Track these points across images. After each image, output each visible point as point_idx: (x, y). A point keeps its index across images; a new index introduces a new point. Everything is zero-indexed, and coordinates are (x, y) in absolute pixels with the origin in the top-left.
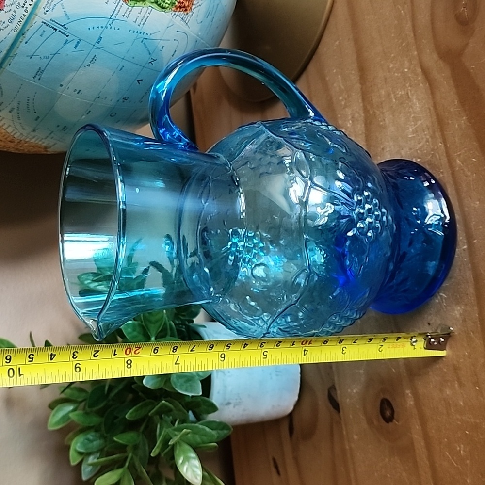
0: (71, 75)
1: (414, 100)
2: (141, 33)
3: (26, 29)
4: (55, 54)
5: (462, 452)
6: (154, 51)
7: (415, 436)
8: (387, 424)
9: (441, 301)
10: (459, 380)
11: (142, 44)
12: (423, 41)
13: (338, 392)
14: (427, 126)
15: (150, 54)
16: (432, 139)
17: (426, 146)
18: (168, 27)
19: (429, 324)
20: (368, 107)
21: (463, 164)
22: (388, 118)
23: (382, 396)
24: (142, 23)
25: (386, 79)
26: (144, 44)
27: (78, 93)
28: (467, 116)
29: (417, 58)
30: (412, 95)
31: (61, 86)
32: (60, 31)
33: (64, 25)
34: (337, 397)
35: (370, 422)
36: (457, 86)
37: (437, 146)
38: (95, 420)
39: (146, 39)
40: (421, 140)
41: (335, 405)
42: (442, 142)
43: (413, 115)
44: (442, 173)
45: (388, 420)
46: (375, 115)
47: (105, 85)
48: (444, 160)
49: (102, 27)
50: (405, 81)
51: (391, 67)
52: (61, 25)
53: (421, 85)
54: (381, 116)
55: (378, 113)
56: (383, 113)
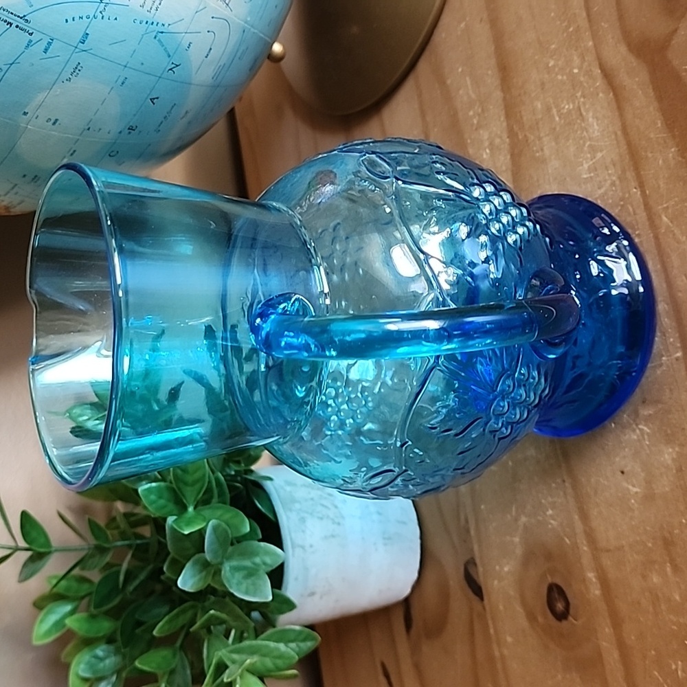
0: (41, 97)
1: (591, 120)
2: (152, 23)
4: (11, 64)
5: (679, 673)
6: (177, 50)
7: (604, 643)
8: (558, 622)
9: (641, 438)
10: (672, 561)
11: (156, 41)
12: (603, 24)
13: (481, 569)
14: (612, 160)
15: (169, 56)
16: (621, 182)
17: (611, 193)
18: (196, 12)
19: (623, 472)
20: (516, 128)
21: (671, 222)
22: (548, 146)
23: (550, 580)
24: (154, 8)
25: (543, 84)
26: (159, 41)
27: (54, 124)
28: (677, 146)
29: (594, 51)
30: (587, 111)
31: (25, 114)
32: (17, 26)
33: (25, 16)
34: (478, 576)
35: (531, 617)
36: (660, 99)
37: (630, 194)
38: (106, 626)
39: (162, 32)
40: (603, 183)
41: (476, 589)
42: (637, 187)
43: (588, 143)
44: (638, 235)
45: (562, 616)
46: (527, 141)
47: (98, 110)
48: (642, 215)
49: (88, 17)
50: (574, 89)
51: (550, 65)
52: (18, 17)
53: (601, 95)
54: (537, 142)
55: (532, 137)
56: (540, 139)
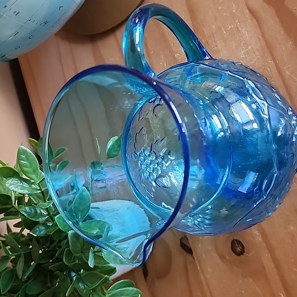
1: (244, 32)
7: (265, 261)
8: (239, 257)
13: (190, 240)
14: (257, 49)
16: (262, 58)
17: (258, 63)
21: (291, 74)
22: (220, 45)
23: (232, 238)
25: (215, 17)
27: (17, 15)
28: (292, 41)
29: (244, 3)
30: (242, 28)
31: (6, 7)
37: (268, 63)
40: (253, 59)
41: (188, 250)
42: (272, 60)
43: (243, 42)
44: (273, 81)
46: (208, 43)
48: (275, 71)
50: (234, 19)
51: (219, 9)
53: (249, 21)
54: (214, 43)
55: (210, 41)
56: (215, 41)
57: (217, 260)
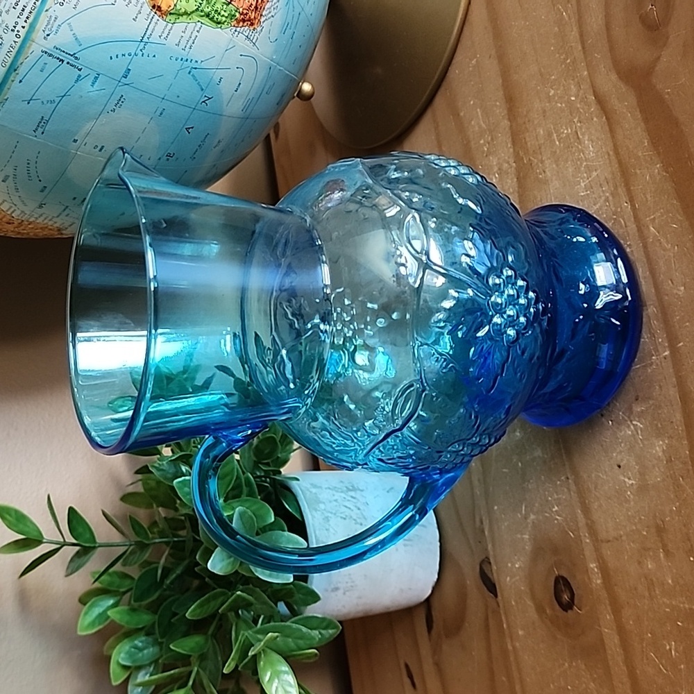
0: (88, 126)
1: (586, 142)
2: (187, 60)
3: (19, 62)
4: (63, 97)
5: (673, 652)
7: (606, 630)
8: (565, 613)
9: (635, 433)
10: (665, 547)
11: (190, 76)
12: (596, 55)
13: (494, 568)
14: (606, 178)
15: (202, 90)
16: (613, 197)
17: (606, 208)
18: (226, 50)
19: (619, 467)
20: (521, 154)
21: (658, 233)
22: (550, 168)
23: (556, 573)
24: (188, 46)
25: (544, 112)
26: (193, 75)
27: (101, 150)
28: (662, 162)
29: (588, 80)
30: (583, 134)
31: (75, 141)
32: (68, 63)
33: (75, 54)
34: (492, 574)
35: (540, 609)
36: (646, 121)
37: (621, 208)
38: (146, 618)
39: (196, 68)
40: (598, 199)
41: (491, 587)
42: (628, 202)
43: (585, 163)
44: (630, 246)
45: (567, 607)
46: (531, 164)
47: (139, 138)
48: (632, 227)
49: (130, 55)
50: (571, 115)
51: (551, 94)
52: (69, 54)
53: (595, 119)
54: (540, 165)
55: (536, 161)
56: (542, 162)
57: (532, 614)
